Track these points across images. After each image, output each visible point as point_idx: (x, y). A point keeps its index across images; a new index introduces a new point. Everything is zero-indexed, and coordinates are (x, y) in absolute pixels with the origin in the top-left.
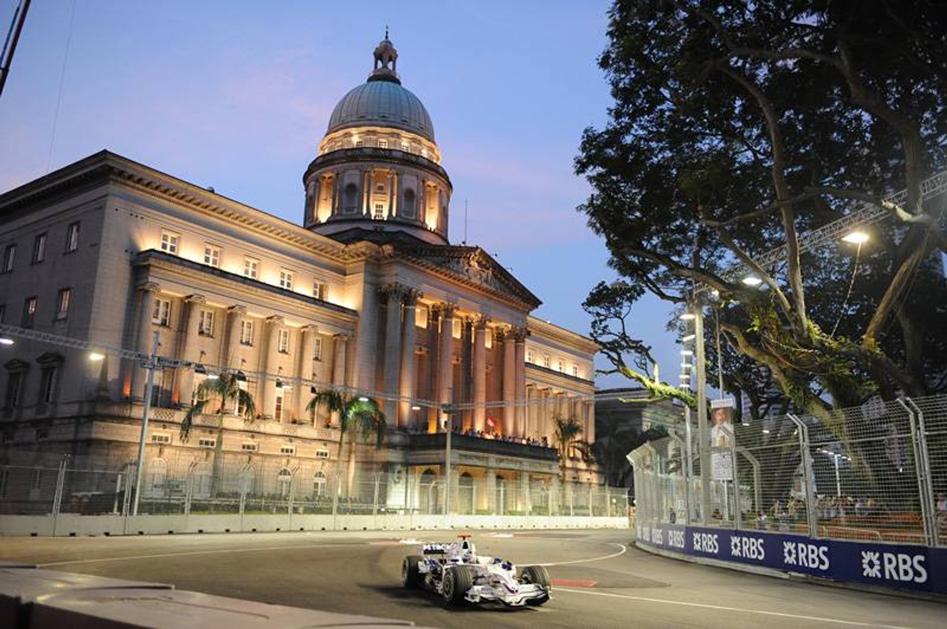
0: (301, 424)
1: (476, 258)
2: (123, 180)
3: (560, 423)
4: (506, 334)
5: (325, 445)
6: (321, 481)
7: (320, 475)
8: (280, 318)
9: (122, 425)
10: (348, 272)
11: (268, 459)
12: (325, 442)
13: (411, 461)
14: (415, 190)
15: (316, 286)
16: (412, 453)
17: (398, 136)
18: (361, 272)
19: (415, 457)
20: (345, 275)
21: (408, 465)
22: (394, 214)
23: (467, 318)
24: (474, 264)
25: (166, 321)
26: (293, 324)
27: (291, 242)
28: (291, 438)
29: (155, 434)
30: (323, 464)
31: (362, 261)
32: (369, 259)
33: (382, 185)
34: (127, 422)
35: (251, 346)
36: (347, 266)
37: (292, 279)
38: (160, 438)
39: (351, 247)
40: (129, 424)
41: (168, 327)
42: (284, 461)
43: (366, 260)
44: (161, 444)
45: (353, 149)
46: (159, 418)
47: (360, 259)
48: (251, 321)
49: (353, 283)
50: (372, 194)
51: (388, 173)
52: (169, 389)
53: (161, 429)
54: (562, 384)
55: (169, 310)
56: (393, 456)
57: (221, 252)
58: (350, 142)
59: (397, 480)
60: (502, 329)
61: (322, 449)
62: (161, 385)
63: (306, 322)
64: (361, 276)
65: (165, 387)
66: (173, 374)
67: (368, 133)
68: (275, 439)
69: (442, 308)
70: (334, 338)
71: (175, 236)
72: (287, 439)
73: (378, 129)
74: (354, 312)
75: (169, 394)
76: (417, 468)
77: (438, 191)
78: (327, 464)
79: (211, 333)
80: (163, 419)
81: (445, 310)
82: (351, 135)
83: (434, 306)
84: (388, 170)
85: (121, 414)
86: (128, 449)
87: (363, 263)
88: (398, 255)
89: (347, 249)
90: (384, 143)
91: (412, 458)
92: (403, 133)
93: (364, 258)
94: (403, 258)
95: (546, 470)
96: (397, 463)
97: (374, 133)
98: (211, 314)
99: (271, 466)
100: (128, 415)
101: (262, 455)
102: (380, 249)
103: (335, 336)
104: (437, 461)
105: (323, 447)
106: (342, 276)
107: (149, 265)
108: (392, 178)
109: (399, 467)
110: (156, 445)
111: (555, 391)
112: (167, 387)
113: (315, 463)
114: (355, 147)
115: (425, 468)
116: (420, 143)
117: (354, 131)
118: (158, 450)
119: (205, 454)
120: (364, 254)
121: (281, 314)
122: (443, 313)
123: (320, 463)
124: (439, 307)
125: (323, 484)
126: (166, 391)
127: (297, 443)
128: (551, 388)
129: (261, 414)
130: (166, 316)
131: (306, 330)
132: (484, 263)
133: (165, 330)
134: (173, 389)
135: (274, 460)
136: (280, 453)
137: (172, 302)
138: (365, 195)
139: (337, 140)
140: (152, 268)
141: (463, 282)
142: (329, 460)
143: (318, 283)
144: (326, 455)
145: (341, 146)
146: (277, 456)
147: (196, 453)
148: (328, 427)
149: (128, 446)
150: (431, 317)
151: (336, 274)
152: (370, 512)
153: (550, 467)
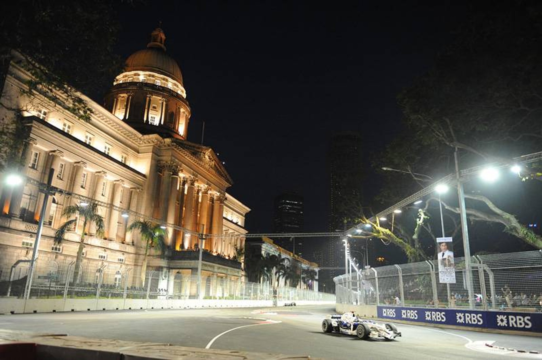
0: (111, 240)
1: (208, 154)
2: (19, 68)
3: (236, 249)
4: (215, 198)
5: (123, 254)
6: (119, 276)
7: (118, 273)
8: (105, 173)
9: (3, 233)
10: (140, 151)
11: (91, 262)
12: (124, 252)
13: (171, 267)
14: (174, 112)
15: (122, 157)
16: (173, 261)
17: (167, 81)
18: (150, 152)
19: (174, 264)
20: (138, 153)
21: (169, 268)
22: (162, 123)
23: (198, 186)
24: (207, 157)
25: (35, 165)
26: (110, 178)
27: (112, 128)
28: (105, 249)
29: (24, 241)
30: (121, 266)
31: (151, 146)
32: (155, 146)
33: (156, 106)
34: (7, 231)
35: (84, 188)
36: (140, 148)
37: (110, 150)
38: (27, 244)
39: (146, 137)
40: (9, 232)
41: (36, 169)
42: (100, 263)
43: (154, 146)
44: (27, 248)
45: (140, 83)
46: (28, 230)
47: (149, 144)
48: (85, 173)
49: (143, 158)
50: (150, 111)
51: (160, 100)
52: (33, 211)
53: (29, 238)
54: (233, 228)
55: (37, 159)
56: (163, 263)
57: (72, 126)
58: (138, 79)
59: (164, 278)
60: (214, 195)
61: (122, 257)
62: (27, 208)
63: (118, 178)
64: (150, 155)
65: (30, 209)
66: (37, 201)
67: (150, 76)
68: (96, 249)
69: (190, 179)
70: (131, 190)
71: (46, 111)
72: (103, 249)
73: (156, 74)
74: (144, 176)
75: (33, 214)
76: (174, 270)
77: (185, 115)
78: (124, 266)
79: (61, 178)
80: (31, 231)
81: (191, 180)
82: (139, 75)
83: (184, 178)
84: (160, 98)
85: (3, 225)
86: (6, 250)
87: (152, 147)
88: (173, 145)
89: (142, 138)
90: (158, 83)
91: (172, 265)
92: (170, 79)
93: (153, 144)
94: (176, 147)
95: (236, 274)
96: (165, 267)
97: (153, 76)
98: (63, 165)
99: (92, 267)
100: (8, 226)
101: (88, 259)
102: (163, 141)
103: (131, 188)
104: (190, 267)
105: (122, 256)
106: (137, 154)
107: (32, 126)
108: (163, 103)
109: (165, 270)
110: (24, 248)
111: (231, 231)
112: (31, 209)
113: (117, 265)
114: (141, 81)
115: (177, 270)
116: (178, 87)
117: (141, 73)
118: (25, 252)
119: (55, 256)
120: (153, 142)
121: (106, 171)
122: (189, 182)
123: (119, 266)
124: (187, 179)
125: (120, 279)
126: (30, 212)
127: (108, 252)
128: (229, 230)
129: (87, 233)
130: (35, 162)
131: (117, 182)
132: (211, 157)
133: (35, 171)
134: (36, 212)
135: (95, 263)
136: (98, 258)
137: (40, 153)
138: (146, 110)
139: (129, 76)
140: (33, 128)
141: (201, 166)
142: (124, 264)
143: (125, 155)
144: (123, 260)
145: (132, 80)
146: (97, 260)
147: (49, 255)
148: (123, 243)
149: (7, 248)
150: (181, 184)
151: (134, 152)
152: (144, 297)
153: (238, 272)
